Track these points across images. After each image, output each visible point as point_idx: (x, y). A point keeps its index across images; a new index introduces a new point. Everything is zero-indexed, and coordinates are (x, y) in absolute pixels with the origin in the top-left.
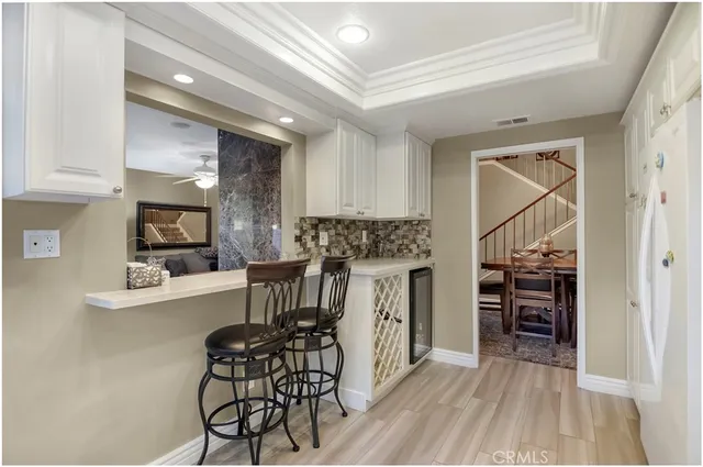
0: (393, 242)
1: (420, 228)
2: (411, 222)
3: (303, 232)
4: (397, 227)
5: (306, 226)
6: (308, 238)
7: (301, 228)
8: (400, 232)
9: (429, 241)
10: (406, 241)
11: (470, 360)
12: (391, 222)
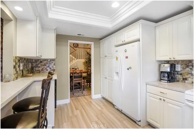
0: (40, 67)
1: (51, 62)
2: (47, 60)
3: (16, 63)
4: (41, 62)
5: (17, 61)
6: (17, 66)
7: (15, 62)
8: (43, 64)
9: (54, 66)
10: (45, 67)
11: (67, 101)
12: (39, 60)
